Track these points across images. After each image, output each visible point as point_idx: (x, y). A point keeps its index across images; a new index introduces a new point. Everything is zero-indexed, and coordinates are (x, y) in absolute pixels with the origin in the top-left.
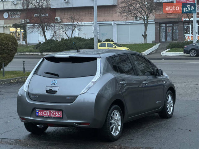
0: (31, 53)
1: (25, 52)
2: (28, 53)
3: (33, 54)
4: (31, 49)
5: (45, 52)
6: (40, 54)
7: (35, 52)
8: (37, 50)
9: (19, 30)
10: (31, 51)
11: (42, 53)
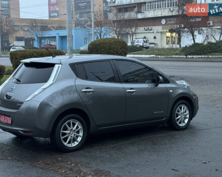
0: (177, 56)
1: (171, 55)
2: (174, 56)
3: (179, 56)
4: (178, 52)
5: (190, 55)
6: (185, 57)
7: (181, 55)
8: (183, 53)
9: (174, 34)
10: (177, 54)
11: (186, 56)
